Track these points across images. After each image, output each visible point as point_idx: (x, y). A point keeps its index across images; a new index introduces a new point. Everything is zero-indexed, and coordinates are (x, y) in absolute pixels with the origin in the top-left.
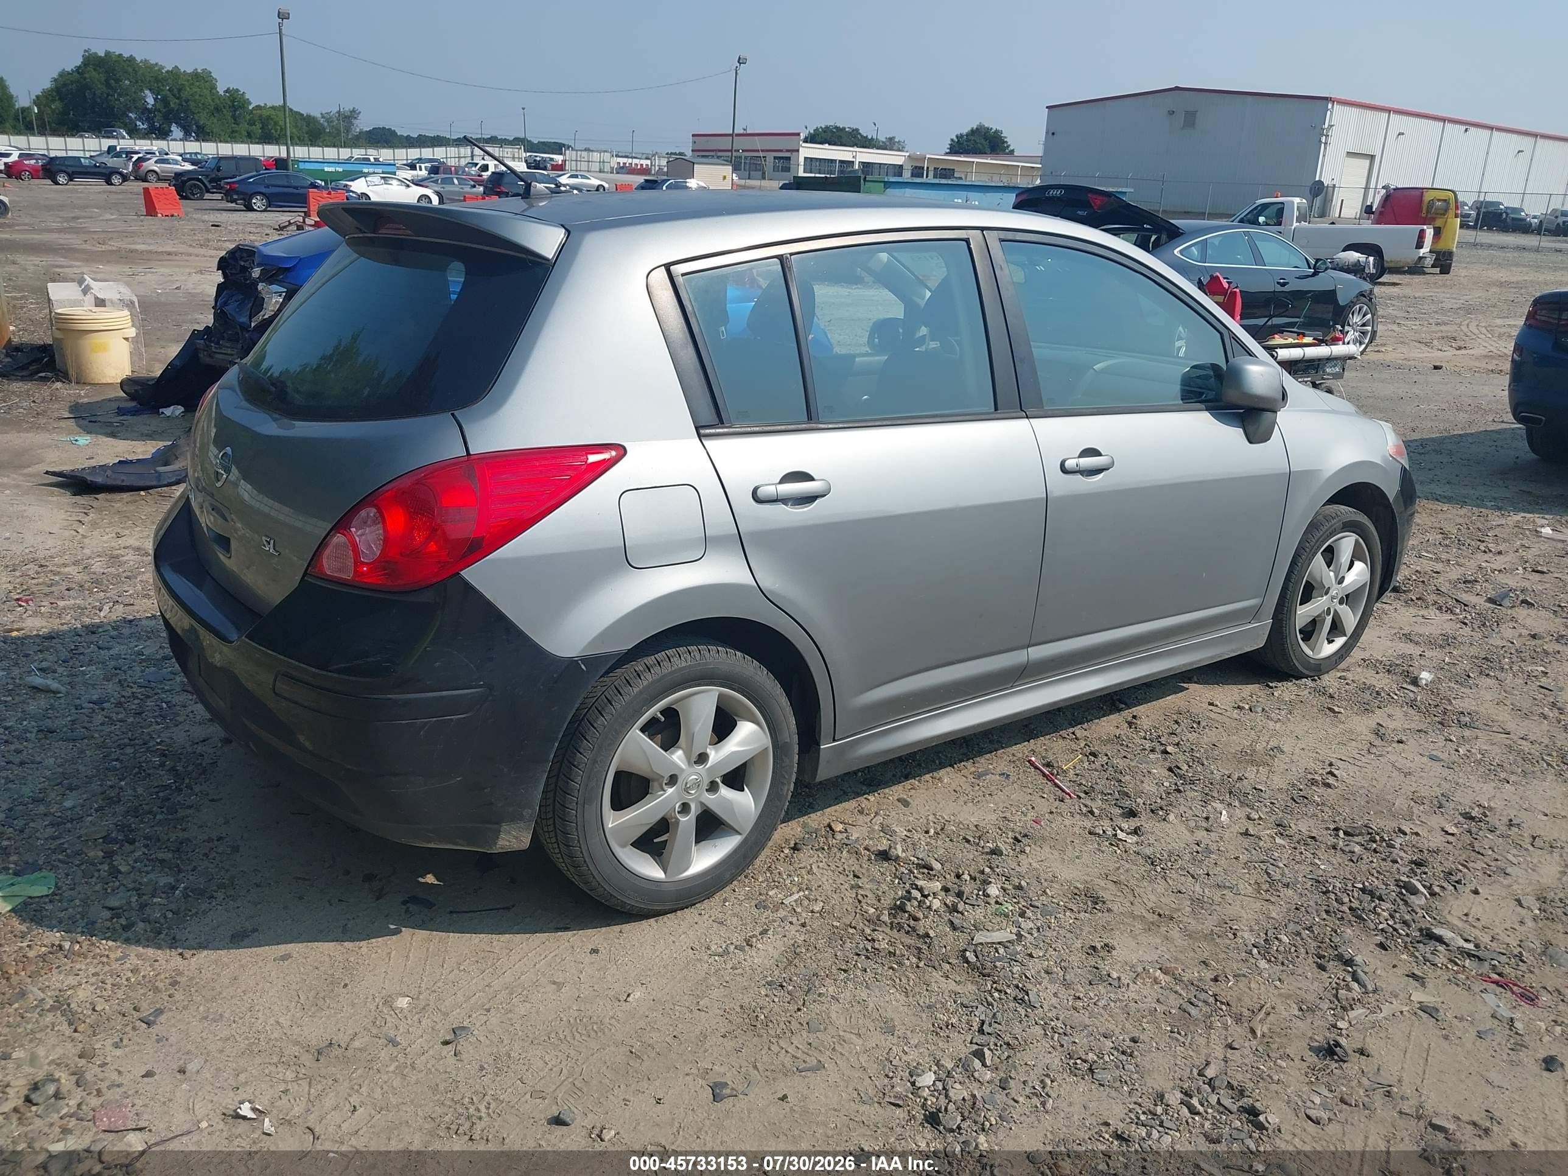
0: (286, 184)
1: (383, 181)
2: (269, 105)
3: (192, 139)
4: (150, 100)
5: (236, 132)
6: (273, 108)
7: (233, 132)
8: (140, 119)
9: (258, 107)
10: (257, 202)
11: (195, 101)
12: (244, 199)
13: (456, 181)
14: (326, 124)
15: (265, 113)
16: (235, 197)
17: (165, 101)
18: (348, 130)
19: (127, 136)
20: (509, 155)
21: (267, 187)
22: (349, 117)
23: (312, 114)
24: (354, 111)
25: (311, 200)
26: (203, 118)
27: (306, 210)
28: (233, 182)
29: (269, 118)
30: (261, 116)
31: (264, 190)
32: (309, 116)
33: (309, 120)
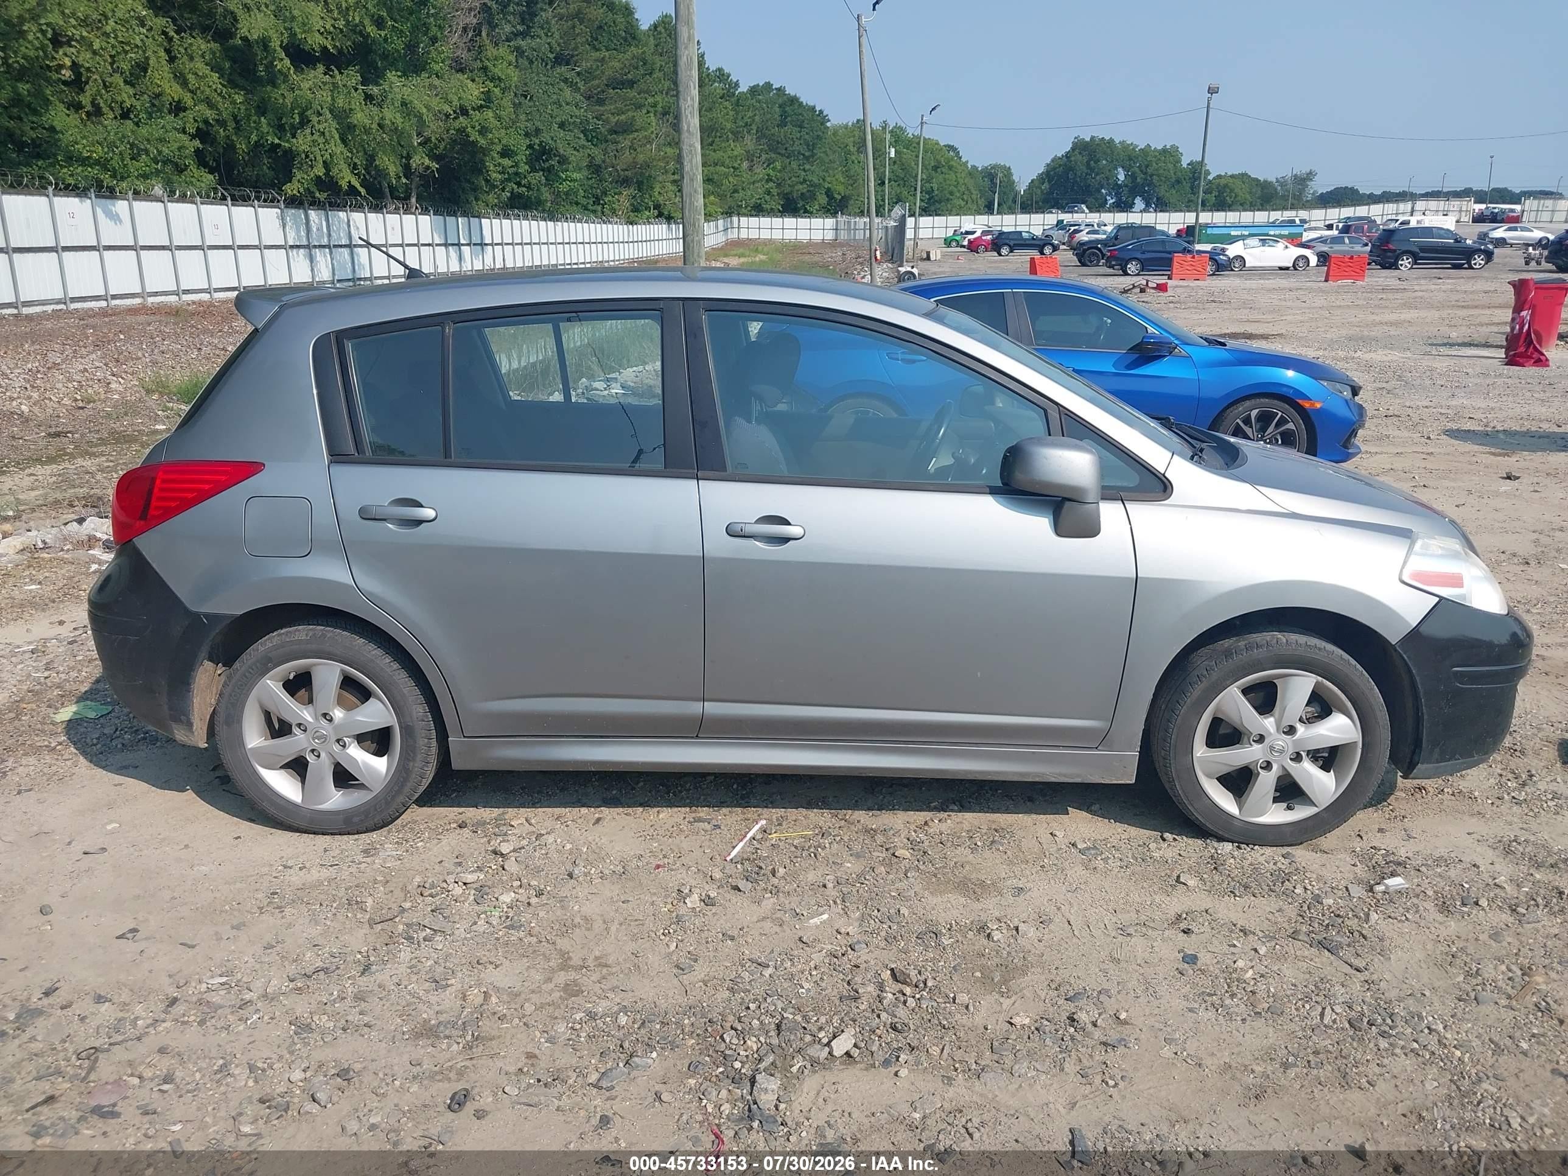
0: (1161, 249)
1: (1260, 244)
2: (1230, 173)
3: (1151, 210)
4: (1121, 177)
5: (1192, 201)
6: (1232, 176)
7: (1189, 201)
8: (1110, 194)
9: (1219, 177)
10: (1132, 267)
11: (1158, 176)
12: (1120, 265)
13: (1347, 240)
14: (1279, 188)
15: (1223, 182)
16: (1113, 263)
17: (1133, 177)
18: (1302, 191)
19: (1087, 211)
20: (1455, 209)
21: (1143, 253)
22: (1302, 181)
23: (1269, 180)
24: (1310, 173)
25: (1175, 263)
26: (1162, 191)
27: (1169, 273)
28: (1115, 250)
29: (1226, 186)
30: (1219, 184)
31: (1139, 256)
32: (1265, 181)
33: (1265, 185)
